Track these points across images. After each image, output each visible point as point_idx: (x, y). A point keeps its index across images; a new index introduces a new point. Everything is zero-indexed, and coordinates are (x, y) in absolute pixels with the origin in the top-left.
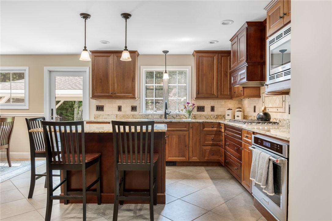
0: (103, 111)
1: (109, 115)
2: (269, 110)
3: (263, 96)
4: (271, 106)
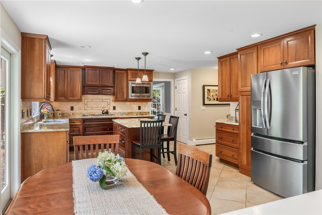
0: (24, 118)
2: (93, 108)
3: (86, 100)
4: (96, 107)
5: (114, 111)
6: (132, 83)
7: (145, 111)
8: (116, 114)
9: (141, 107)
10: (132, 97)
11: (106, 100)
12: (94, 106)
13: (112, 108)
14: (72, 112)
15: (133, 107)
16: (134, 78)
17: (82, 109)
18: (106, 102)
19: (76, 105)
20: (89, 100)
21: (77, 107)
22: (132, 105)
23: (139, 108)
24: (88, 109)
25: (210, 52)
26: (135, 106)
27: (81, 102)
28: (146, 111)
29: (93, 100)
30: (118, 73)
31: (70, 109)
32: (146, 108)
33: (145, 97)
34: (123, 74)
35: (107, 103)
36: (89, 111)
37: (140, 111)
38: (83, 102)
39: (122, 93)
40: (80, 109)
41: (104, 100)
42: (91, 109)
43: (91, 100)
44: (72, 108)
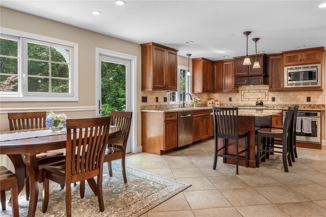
0: (147, 102)
1: (151, 106)
2: (250, 100)
3: (243, 92)
4: (253, 98)
5: (273, 103)
6: (288, 69)
7: (317, 104)
8: (275, 106)
9: (311, 99)
10: (288, 85)
11: (264, 91)
12: (251, 97)
13: (270, 99)
14: (230, 102)
15: (299, 99)
16: (291, 62)
17: (239, 100)
18: (263, 93)
19: (234, 96)
20: (246, 91)
21: (234, 98)
22: (298, 96)
23: (309, 99)
24: (244, 100)
26: (302, 96)
27: (238, 94)
29: (250, 91)
30: (272, 59)
31: (228, 100)
32: (320, 99)
33: (309, 84)
34: (280, 59)
35: (265, 94)
36: (246, 103)
37: (309, 103)
38: (240, 93)
39: (278, 82)
40: (238, 100)
41: (261, 91)
42: (248, 100)
43: (247, 91)
44: (230, 99)
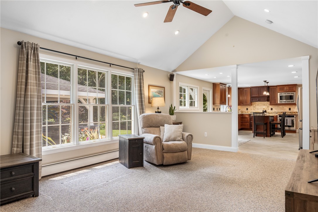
5: (272, 111)
6: (280, 94)
10: (279, 102)
11: (267, 105)
12: (259, 108)
13: (270, 109)
14: (247, 111)
15: (285, 109)
16: (281, 90)
19: (249, 107)
20: (256, 105)
22: (284, 107)
23: (290, 109)
24: (255, 109)
25: (298, 77)
26: (287, 108)
28: (295, 111)
29: (259, 105)
30: (271, 89)
32: (295, 109)
33: (290, 102)
34: (275, 88)
37: (290, 111)
38: (253, 106)
39: (274, 100)
40: (252, 110)
41: (265, 105)
42: (257, 109)
44: (247, 109)
